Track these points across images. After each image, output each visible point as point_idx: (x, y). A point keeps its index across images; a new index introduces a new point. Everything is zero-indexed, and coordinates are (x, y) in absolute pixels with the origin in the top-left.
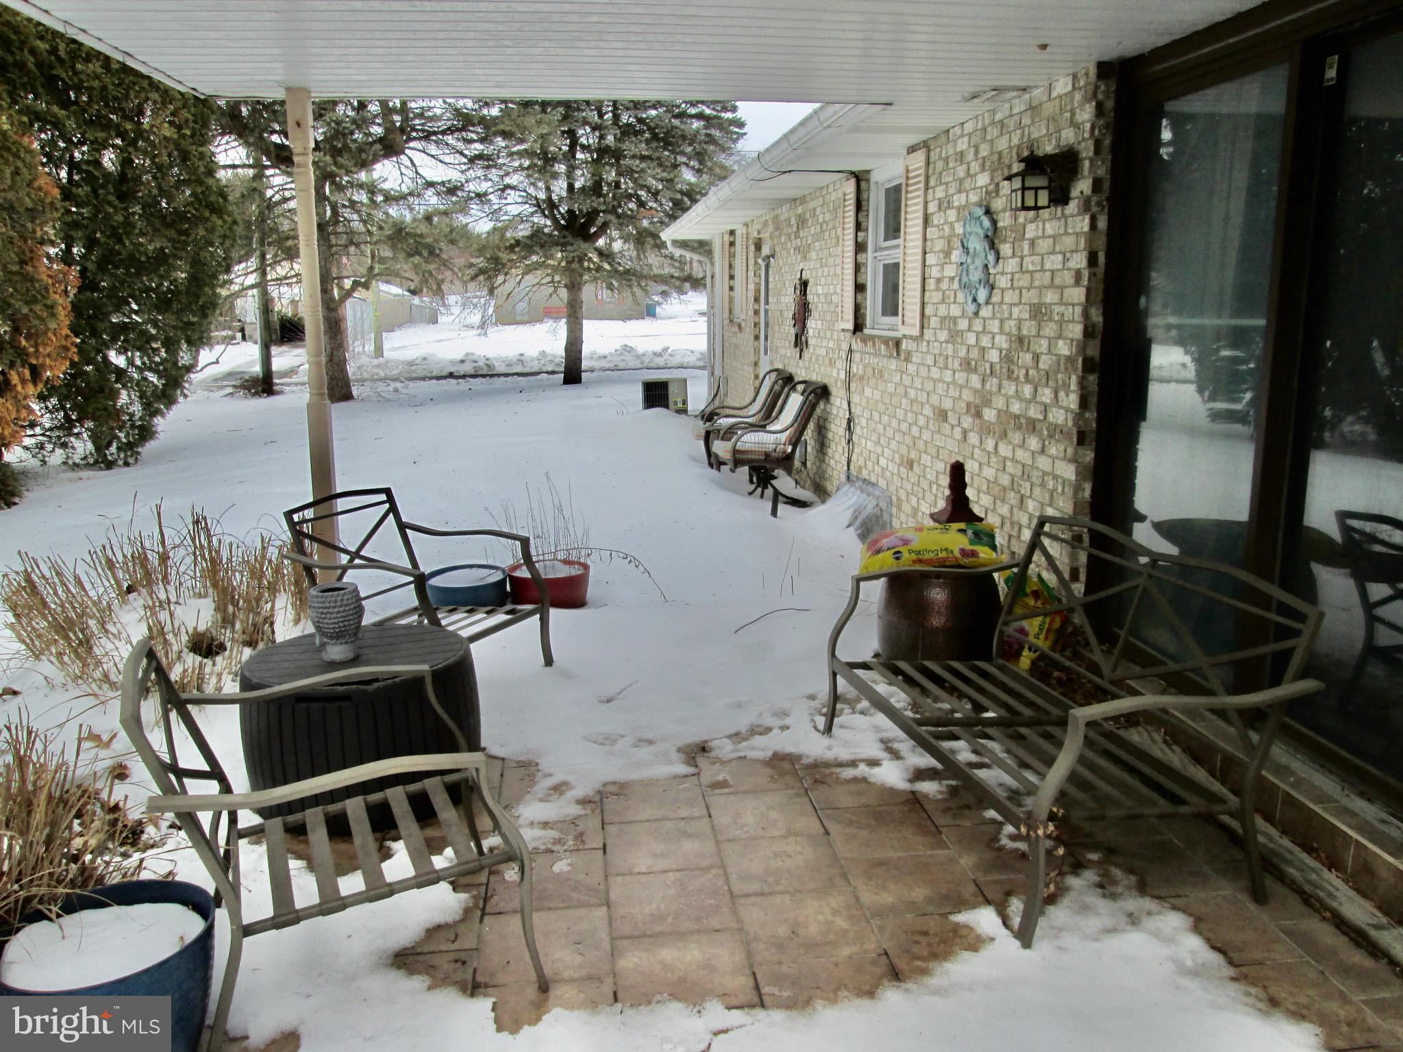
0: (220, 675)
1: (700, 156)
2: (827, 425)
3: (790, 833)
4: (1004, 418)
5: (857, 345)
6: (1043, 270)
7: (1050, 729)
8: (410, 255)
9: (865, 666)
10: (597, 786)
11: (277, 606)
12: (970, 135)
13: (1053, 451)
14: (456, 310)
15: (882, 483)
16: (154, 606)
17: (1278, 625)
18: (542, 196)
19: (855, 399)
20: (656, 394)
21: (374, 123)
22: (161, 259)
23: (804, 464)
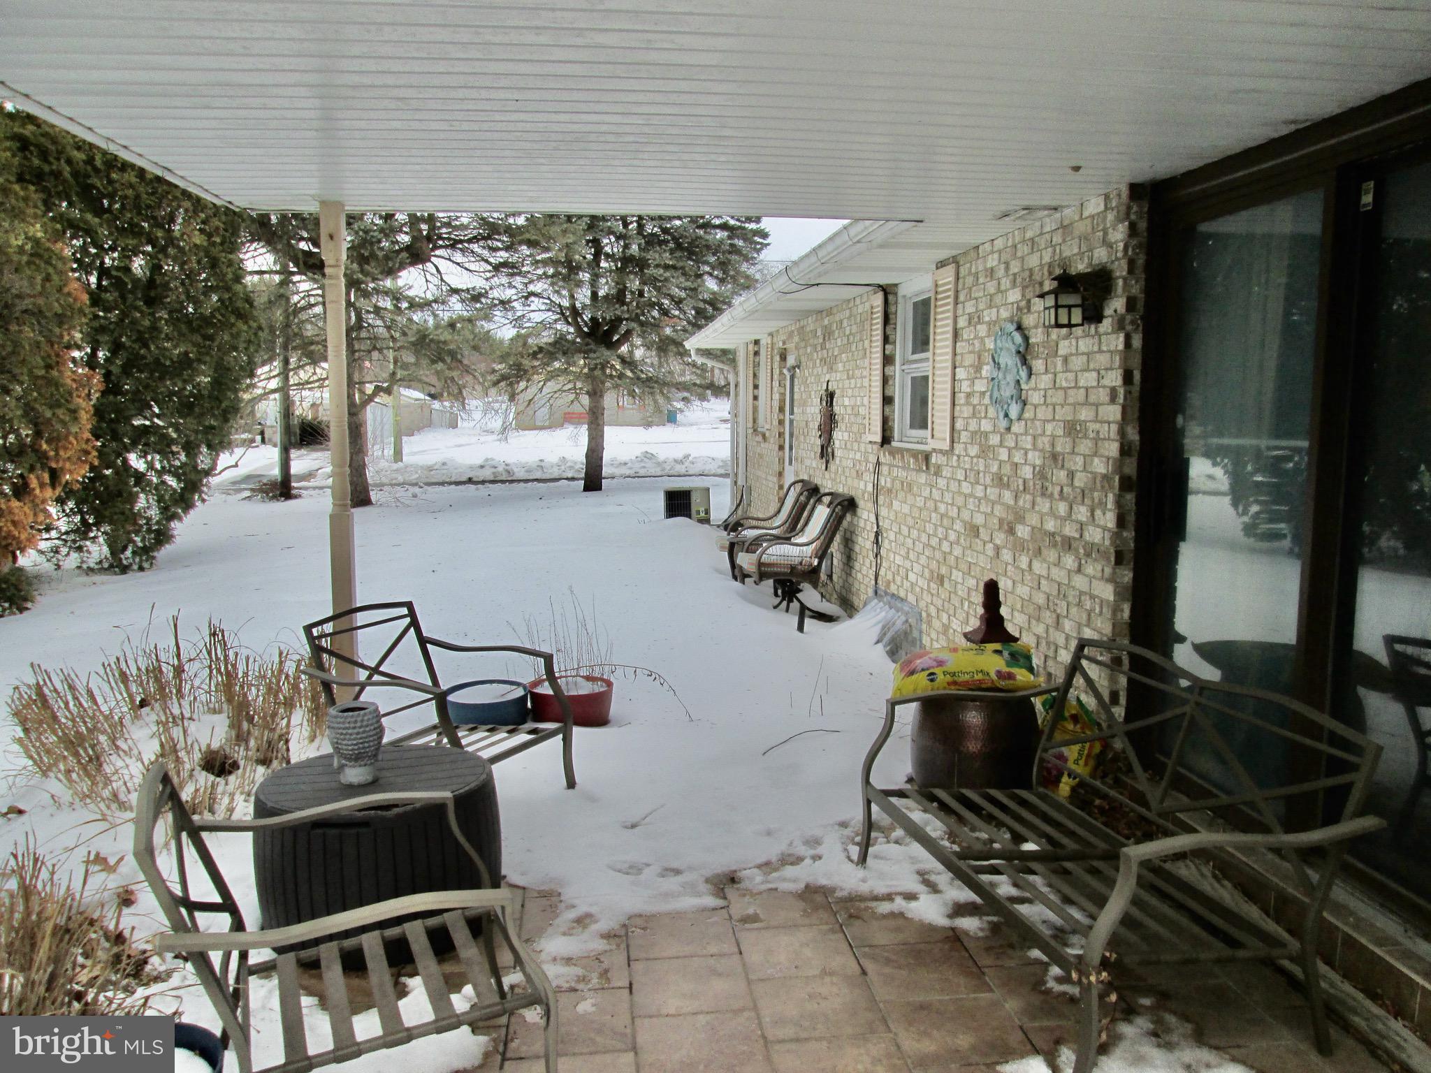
0: (232, 795)
1: (723, 265)
2: (854, 537)
3: (825, 973)
4: (1038, 536)
5: (885, 458)
6: (1076, 387)
7: (1096, 863)
8: (433, 362)
9: (901, 794)
10: (623, 919)
11: (293, 723)
12: (1000, 252)
13: (1090, 569)
14: (477, 415)
15: (911, 599)
16: (167, 722)
17: (1331, 758)
18: (566, 303)
19: (883, 512)
20: (678, 503)
21: (401, 231)
22: (185, 364)
23: (830, 577)
